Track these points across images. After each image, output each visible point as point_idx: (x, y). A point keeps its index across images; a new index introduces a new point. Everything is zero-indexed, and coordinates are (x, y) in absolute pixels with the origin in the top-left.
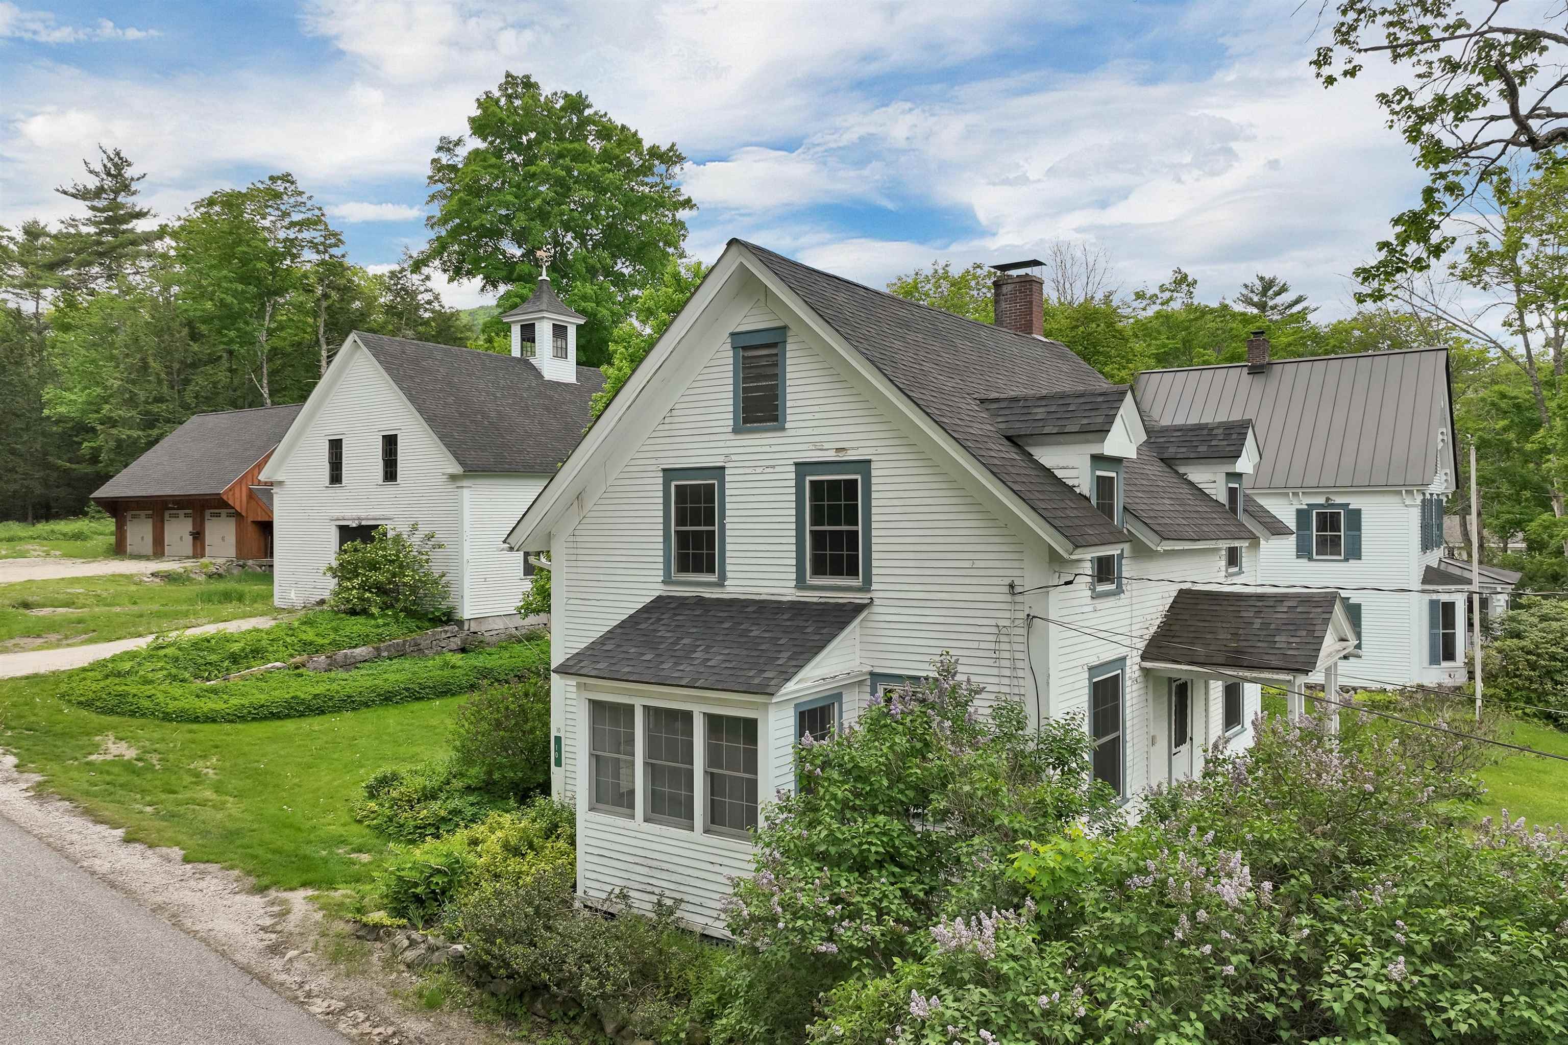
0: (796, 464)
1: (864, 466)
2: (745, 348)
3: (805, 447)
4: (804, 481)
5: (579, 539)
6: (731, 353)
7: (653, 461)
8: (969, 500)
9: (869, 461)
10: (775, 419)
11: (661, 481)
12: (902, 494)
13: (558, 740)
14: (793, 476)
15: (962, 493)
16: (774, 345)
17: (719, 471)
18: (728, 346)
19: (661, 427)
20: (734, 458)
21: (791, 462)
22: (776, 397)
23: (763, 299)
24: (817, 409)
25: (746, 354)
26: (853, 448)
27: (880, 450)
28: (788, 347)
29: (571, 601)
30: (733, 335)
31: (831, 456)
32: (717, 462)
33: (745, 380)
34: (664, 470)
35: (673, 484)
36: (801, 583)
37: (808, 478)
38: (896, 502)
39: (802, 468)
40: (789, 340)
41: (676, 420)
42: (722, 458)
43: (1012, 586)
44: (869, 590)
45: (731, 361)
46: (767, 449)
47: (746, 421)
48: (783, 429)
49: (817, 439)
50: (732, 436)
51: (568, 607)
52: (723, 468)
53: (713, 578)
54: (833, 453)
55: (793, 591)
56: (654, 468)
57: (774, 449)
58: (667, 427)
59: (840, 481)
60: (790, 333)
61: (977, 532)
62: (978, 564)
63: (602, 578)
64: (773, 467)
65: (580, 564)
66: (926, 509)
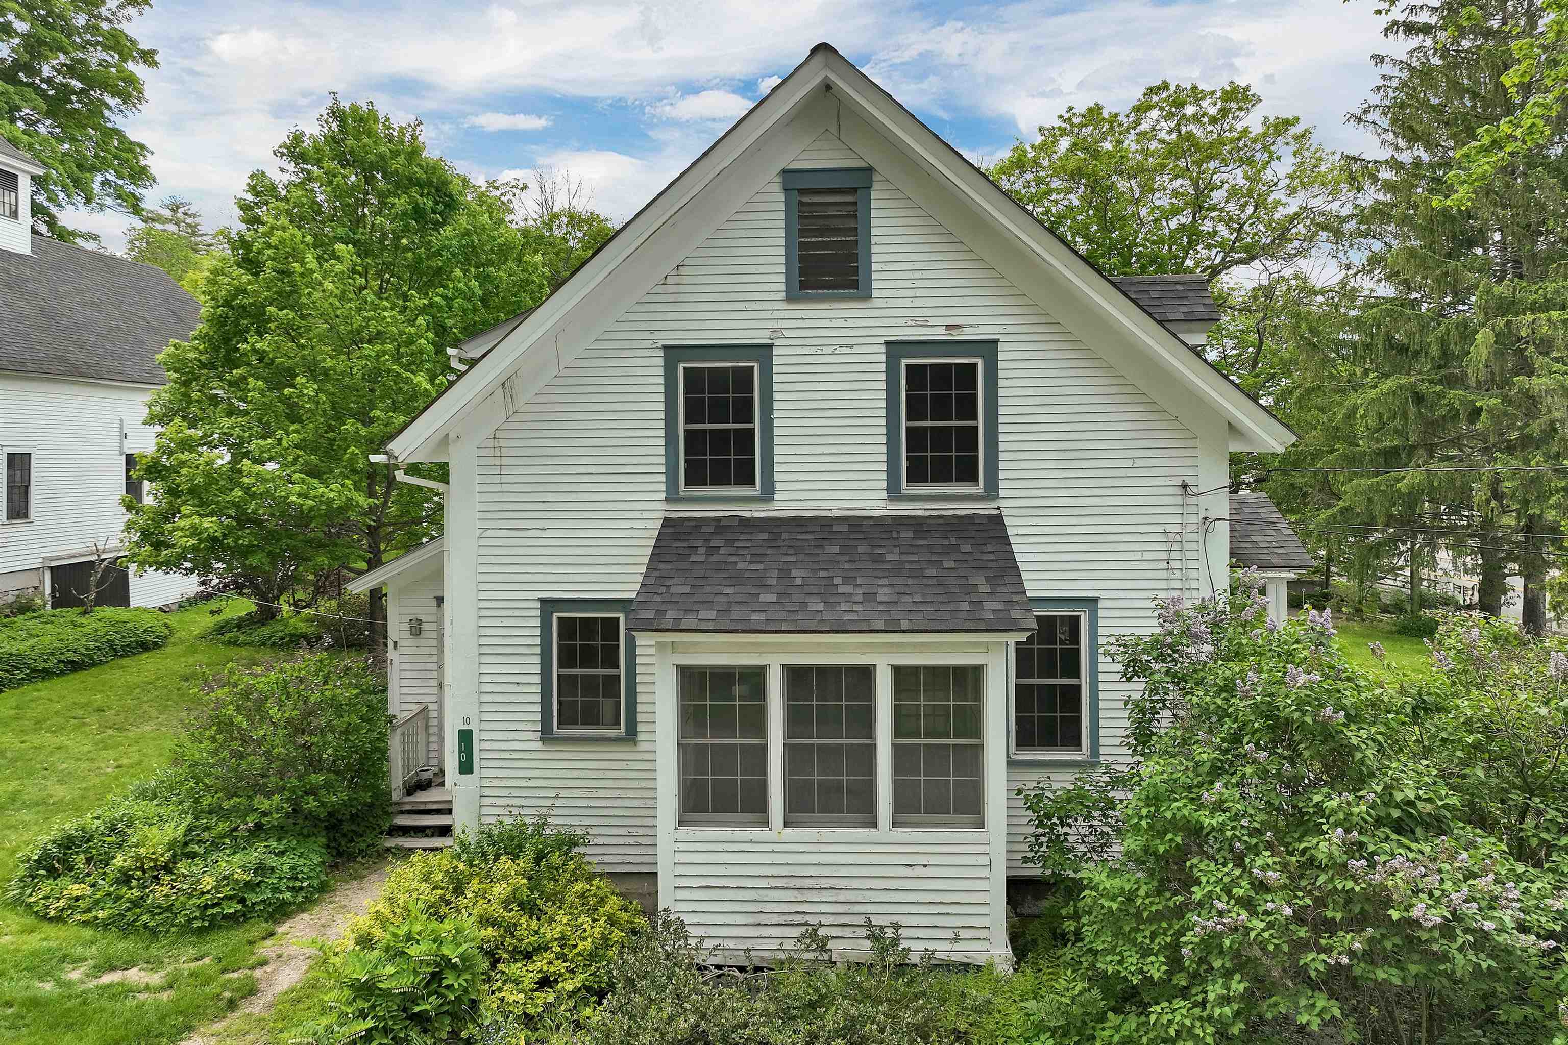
0: (887, 343)
1: (989, 348)
2: (802, 192)
3: (901, 322)
4: (899, 364)
5: (502, 443)
6: (782, 197)
7: (647, 335)
8: (1129, 389)
9: (996, 342)
10: (854, 285)
11: (661, 362)
12: (1039, 382)
13: (465, 737)
14: (883, 358)
15: (1121, 381)
16: (854, 190)
17: (764, 352)
18: (777, 187)
19: (661, 289)
20: (787, 333)
21: (882, 340)
22: (854, 257)
23: (833, 129)
24: (917, 275)
25: (806, 199)
26: (971, 326)
27: (1010, 329)
28: (873, 194)
29: (489, 533)
30: (785, 172)
31: (940, 334)
32: (761, 338)
33: (802, 232)
34: (665, 347)
35: (681, 367)
36: (893, 491)
37: (904, 362)
38: (1031, 392)
39: (895, 348)
40: (876, 186)
41: (686, 280)
42: (767, 334)
43: (1185, 486)
44: (996, 497)
45: (782, 206)
46: (841, 323)
47: (804, 286)
48: (870, 297)
49: (917, 312)
50: (783, 305)
51: (483, 542)
52: (771, 346)
53: (755, 491)
54: (942, 330)
55: (882, 504)
56: (648, 344)
57: (850, 323)
58: (670, 289)
59: (950, 365)
60: (876, 177)
61: (1141, 426)
62: (1139, 463)
63: (550, 497)
64: (852, 346)
65: (505, 479)
66: (1076, 400)
